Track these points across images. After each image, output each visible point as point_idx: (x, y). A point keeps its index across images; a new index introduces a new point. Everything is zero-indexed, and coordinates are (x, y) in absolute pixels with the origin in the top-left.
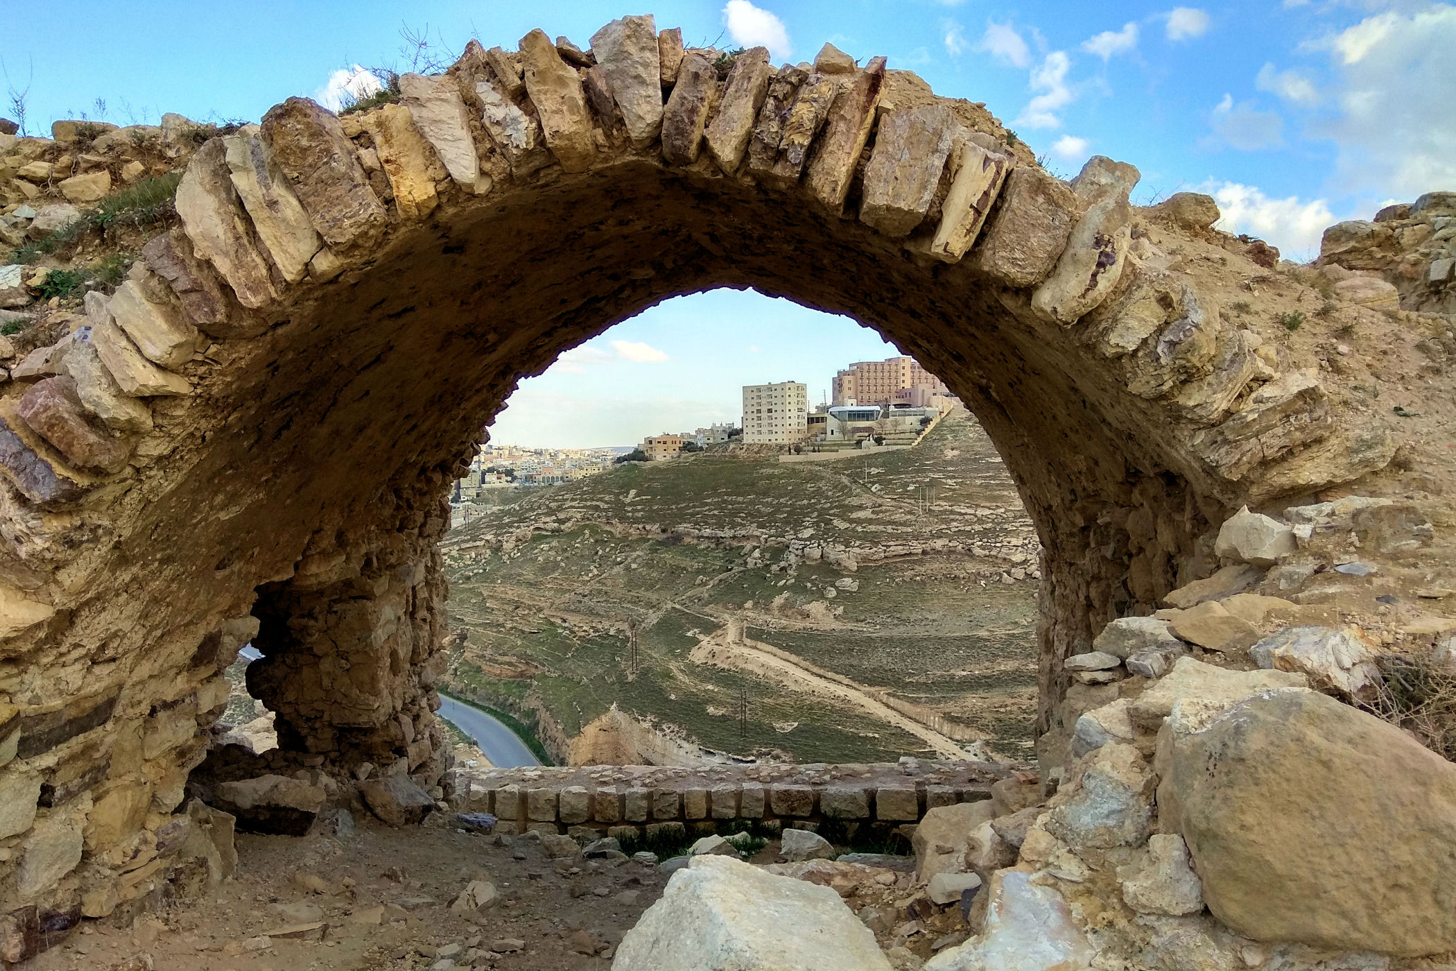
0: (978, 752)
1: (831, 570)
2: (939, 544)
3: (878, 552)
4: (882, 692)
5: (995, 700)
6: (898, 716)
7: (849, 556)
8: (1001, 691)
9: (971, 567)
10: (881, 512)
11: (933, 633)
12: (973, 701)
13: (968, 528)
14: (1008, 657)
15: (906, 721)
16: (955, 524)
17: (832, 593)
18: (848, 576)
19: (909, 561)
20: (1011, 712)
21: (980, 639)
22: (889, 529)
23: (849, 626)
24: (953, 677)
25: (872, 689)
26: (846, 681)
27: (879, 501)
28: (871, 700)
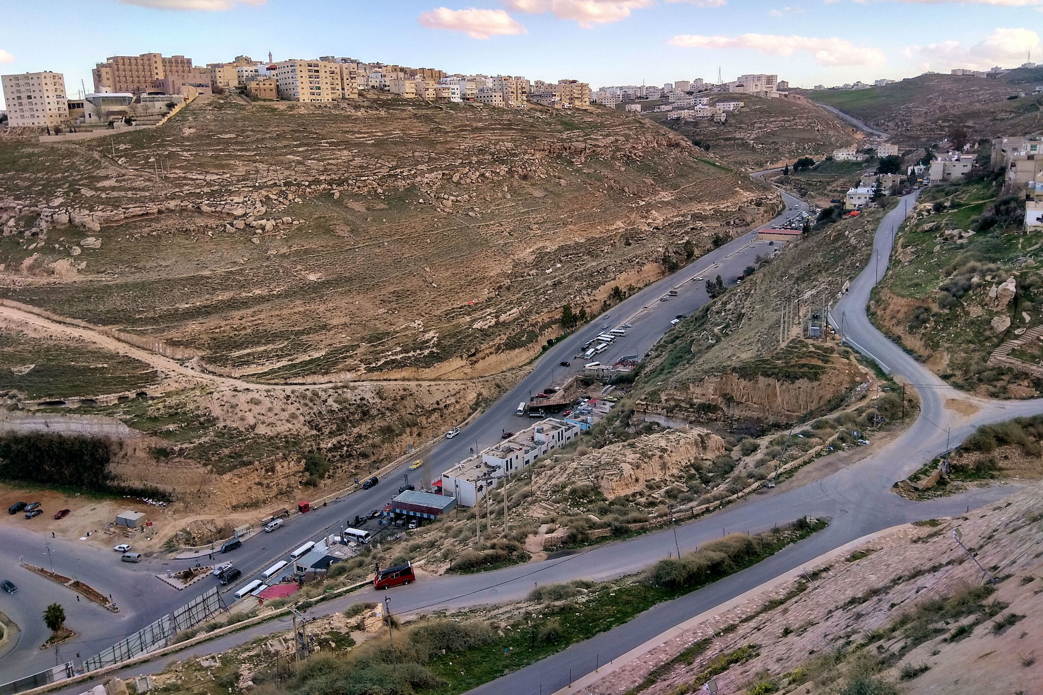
0: (195, 366)
1: (76, 231)
2: (172, 204)
3: (119, 214)
4: (114, 329)
5: (211, 324)
6: (127, 347)
7: (91, 219)
8: (217, 316)
9: (201, 222)
10: (124, 180)
11: (164, 276)
12: (193, 327)
13: (198, 191)
14: (226, 289)
15: (133, 350)
16: (187, 187)
17: (77, 251)
18: (92, 236)
19: (146, 220)
20: (224, 332)
21: (203, 277)
22: (130, 194)
23: (90, 278)
24: (177, 310)
25: (106, 328)
26: (83, 324)
27: (123, 171)
28: (104, 338)
